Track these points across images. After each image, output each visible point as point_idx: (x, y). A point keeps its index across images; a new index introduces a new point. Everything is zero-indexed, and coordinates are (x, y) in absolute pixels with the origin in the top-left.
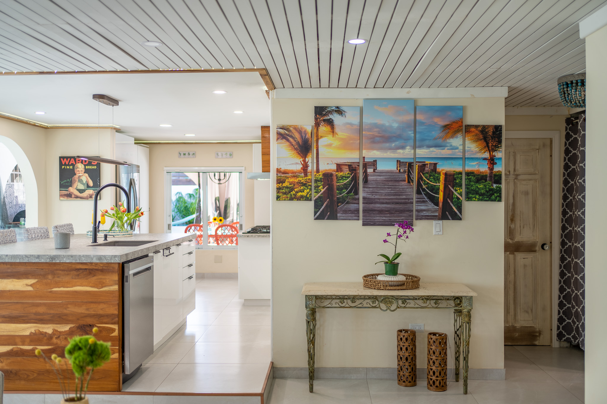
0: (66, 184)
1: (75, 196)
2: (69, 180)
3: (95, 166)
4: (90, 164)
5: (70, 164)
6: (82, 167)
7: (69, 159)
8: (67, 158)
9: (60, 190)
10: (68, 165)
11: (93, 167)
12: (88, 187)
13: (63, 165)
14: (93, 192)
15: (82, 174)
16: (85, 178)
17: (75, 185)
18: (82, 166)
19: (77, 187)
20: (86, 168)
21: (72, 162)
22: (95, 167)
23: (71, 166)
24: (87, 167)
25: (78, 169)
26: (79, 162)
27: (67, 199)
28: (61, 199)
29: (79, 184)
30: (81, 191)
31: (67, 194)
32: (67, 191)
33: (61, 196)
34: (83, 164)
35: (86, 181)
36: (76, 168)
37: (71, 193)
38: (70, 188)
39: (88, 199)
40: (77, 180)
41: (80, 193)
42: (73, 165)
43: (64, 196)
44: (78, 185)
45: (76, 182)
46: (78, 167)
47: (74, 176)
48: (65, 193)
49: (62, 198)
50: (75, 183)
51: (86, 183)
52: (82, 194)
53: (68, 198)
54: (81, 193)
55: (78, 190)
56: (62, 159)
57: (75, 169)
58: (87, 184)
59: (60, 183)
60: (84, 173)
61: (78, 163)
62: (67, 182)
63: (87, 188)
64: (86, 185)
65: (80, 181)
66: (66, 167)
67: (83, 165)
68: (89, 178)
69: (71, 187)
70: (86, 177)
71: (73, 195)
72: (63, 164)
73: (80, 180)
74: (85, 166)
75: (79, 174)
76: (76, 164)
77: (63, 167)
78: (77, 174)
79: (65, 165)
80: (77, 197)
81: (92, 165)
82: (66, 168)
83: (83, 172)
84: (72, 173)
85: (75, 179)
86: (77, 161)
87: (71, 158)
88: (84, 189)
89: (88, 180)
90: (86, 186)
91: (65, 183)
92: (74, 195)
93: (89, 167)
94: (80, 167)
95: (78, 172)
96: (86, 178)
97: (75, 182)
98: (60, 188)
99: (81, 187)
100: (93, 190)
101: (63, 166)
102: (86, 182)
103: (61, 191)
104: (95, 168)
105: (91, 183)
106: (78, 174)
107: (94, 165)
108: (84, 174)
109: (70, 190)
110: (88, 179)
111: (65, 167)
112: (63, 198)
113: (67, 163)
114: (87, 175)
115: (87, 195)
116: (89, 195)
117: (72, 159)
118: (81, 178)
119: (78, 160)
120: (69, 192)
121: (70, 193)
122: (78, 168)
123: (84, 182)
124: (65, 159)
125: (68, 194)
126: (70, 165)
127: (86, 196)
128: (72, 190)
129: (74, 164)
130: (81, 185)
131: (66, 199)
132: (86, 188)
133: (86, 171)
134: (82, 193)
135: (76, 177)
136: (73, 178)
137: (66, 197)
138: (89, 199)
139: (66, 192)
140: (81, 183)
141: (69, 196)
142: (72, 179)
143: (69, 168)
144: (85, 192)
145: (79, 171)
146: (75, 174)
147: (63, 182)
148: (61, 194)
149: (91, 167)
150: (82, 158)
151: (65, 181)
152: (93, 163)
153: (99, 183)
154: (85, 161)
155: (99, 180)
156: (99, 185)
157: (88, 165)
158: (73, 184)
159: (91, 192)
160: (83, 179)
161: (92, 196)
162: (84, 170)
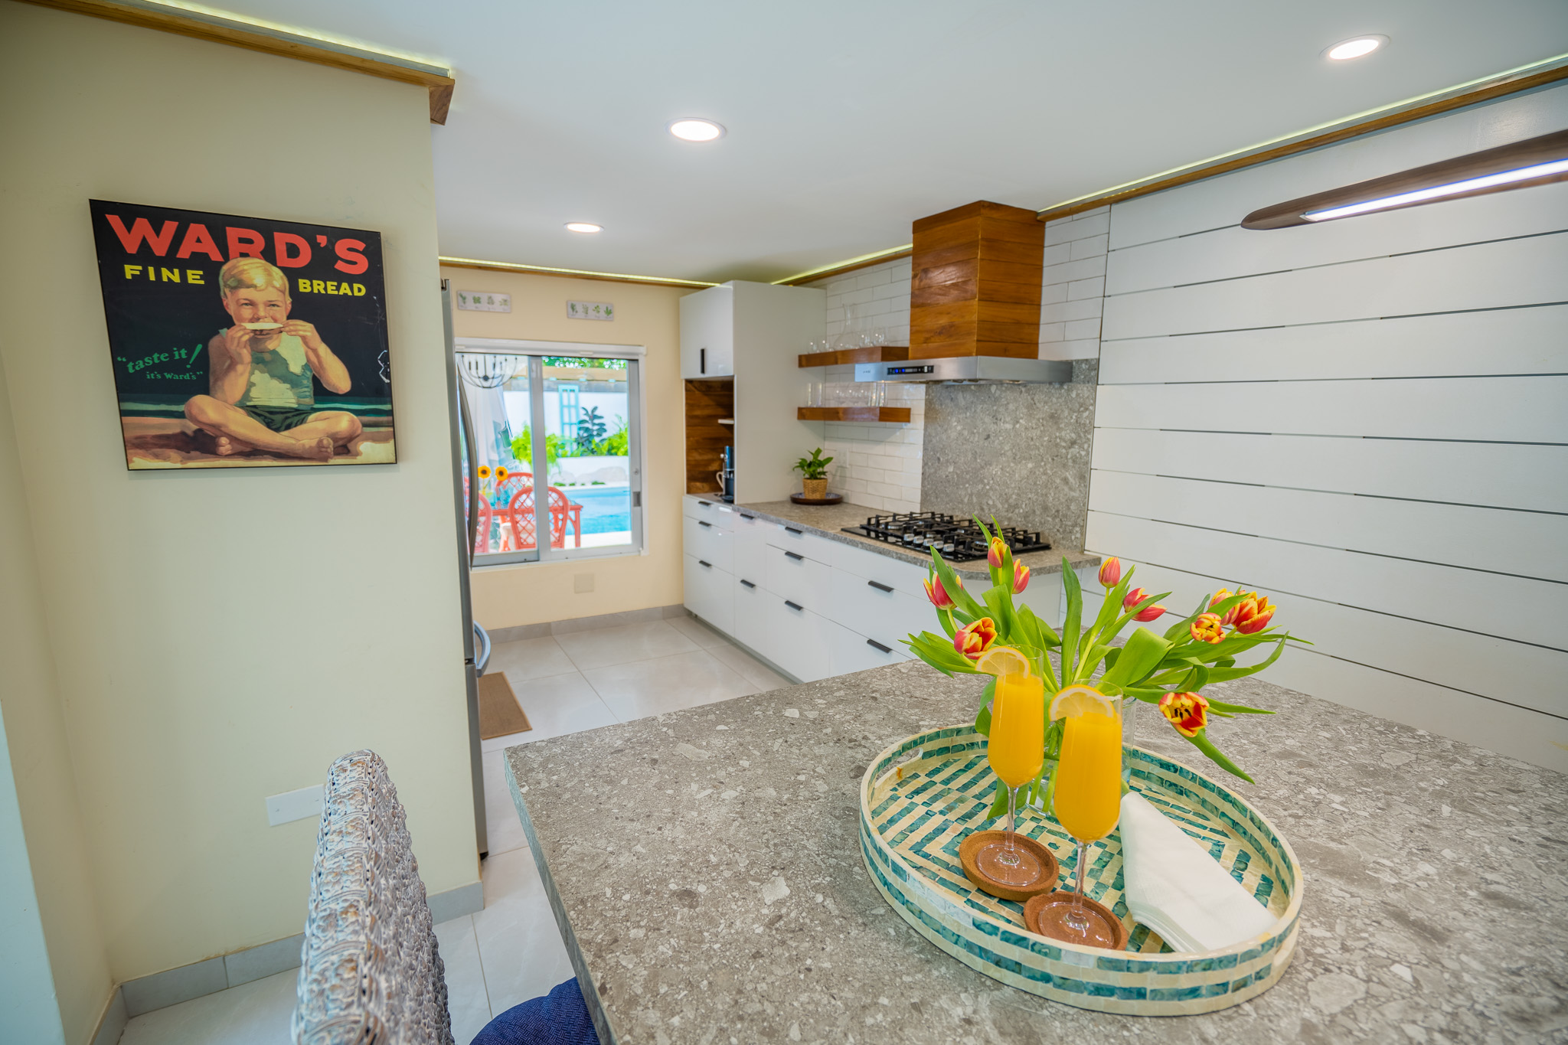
0: (168, 376)
1: (240, 448)
2: (189, 354)
3: (356, 286)
4: (323, 265)
5: (184, 253)
6: (269, 284)
7: (170, 227)
8: (157, 216)
9: (123, 413)
10: (170, 260)
11: (345, 285)
12: (322, 393)
13: (132, 260)
14: (352, 422)
15: (275, 321)
16: (301, 346)
17: (234, 385)
18: (269, 274)
19: (246, 395)
20: (302, 290)
21: (199, 248)
22: (359, 290)
23: (189, 272)
24: (304, 285)
25: (244, 293)
26: (245, 248)
27: (185, 460)
28: (139, 462)
29: (259, 377)
30: (278, 418)
31: (183, 433)
32: (181, 415)
33: (134, 444)
34: (274, 263)
35: (304, 362)
36: (232, 283)
37: (209, 432)
38: (200, 401)
39: (326, 459)
40: (246, 354)
41: (268, 426)
43: (161, 446)
44: (251, 385)
45: (240, 368)
46: (245, 277)
47: (224, 331)
48: (162, 427)
49: (144, 456)
50: (232, 375)
51: (309, 374)
52: (286, 433)
53: (191, 459)
54: (277, 430)
55: (255, 411)
56: (114, 221)
57: (225, 291)
58: (316, 382)
59: (119, 370)
60: (289, 317)
61: (244, 255)
62: (178, 366)
63: (316, 401)
64: (308, 382)
65: (268, 361)
66: (151, 270)
67: (277, 273)
68: (324, 350)
69: (206, 391)
70: (304, 338)
71: (224, 440)
72: (132, 248)
73: (267, 357)
74: (292, 275)
75: (256, 319)
76: (227, 259)
77: (130, 271)
78: (242, 320)
79: (145, 255)
80: (251, 451)
81: (341, 278)
82: (152, 277)
83: (282, 312)
85: (232, 347)
86: (233, 245)
87: (185, 218)
88: (295, 406)
89: (318, 356)
90: (308, 389)
91: (160, 367)
92: (233, 439)
93: (318, 286)
94: (259, 281)
95: (247, 312)
96: (302, 349)
97: (232, 366)
98: (120, 400)
99: (276, 394)
101: (127, 267)
102: (308, 366)
103: (128, 419)
104: (356, 293)
105: (338, 377)
106: (251, 321)
107: (351, 279)
108: (291, 322)
109: (202, 411)
110: (315, 351)
111: (145, 272)
112: (157, 456)
113: (160, 247)
114: (308, 329)
115: (320, 441)
116: (334, 437)
117: (197, 230)
118: (271, 345)
119: (242, 240)
120: (195, 420)
121: (200, 431)
122: (241, 284)
123: (296, 367)
124: (142, 225)
125: (189, 432)
126: (183, 266)
127: (314, 443)
128: (207, 409)
129: (216, 256)
130: (275, 383)
131: (179, 465)
132: (309, 401)
133: (303, 308)
134: (288, 427)
135: (236, 338)
136: (214, 342)
137: (173, 453)
138: (331, 462)
139: (173, 426)
140: (273, 376)
141: (199, 444)
142: (205, 351)
143: (176, 278)
144: (302, 421)
145: (251, 303)
146: (229, 322)
147: (141, 365)
148: (137, 438)
149: (331, 288)
150: (267, 227)
151: (156, 356)
152: (340, 266)
153: (388, 375)
154: (293, 251)
155: (386, 359)
156: (389, 385)
157: (309, 273)
158: (216, 380)
159: (343, 421)
160: (284, 352)
161: (350, 446)
162: (289, 300)
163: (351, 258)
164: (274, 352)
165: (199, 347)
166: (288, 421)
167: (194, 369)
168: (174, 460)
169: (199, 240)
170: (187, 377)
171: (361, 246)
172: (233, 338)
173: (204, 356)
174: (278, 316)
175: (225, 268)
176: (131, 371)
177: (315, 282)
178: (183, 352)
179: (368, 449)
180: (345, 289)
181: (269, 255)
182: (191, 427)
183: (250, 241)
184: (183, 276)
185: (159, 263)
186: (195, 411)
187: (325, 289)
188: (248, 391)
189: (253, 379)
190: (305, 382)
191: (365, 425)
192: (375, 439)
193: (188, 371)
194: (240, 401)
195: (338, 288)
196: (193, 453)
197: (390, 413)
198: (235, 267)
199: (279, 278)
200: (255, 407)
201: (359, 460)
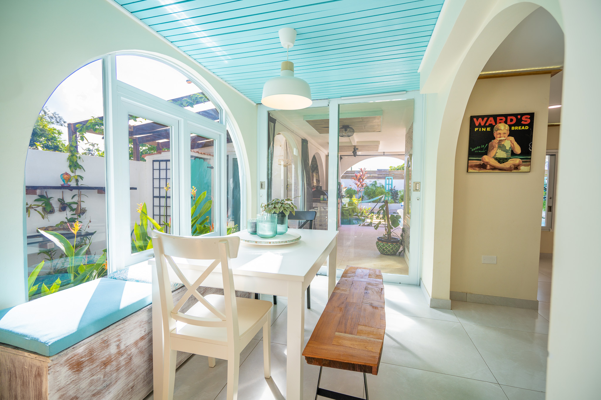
0: (479, 151)
1: (491, 168)
2: (484, 147)
3: (526, 127)
4: (519, 123)
5: (487, 124)
6: (505, 129)
7: (485, 119)
8: (483, 117)
9: (468, 160)
10: (485, 126)
11: (523, 127)
12: (513, 154)
13: (477, 127)
14: (520, 161)
15: (505, 137)
16: (510, 143)
17: (492, 153)
18: (505, 126)
19: (495, 155)
20: (512, 129)
21: (491, 123)
22: (527, 128)
23: (488, 128)
24: (513, 128)
25: (499, 132)
26: (501, 121)
27: (479, 171)
28: (469, 170)
29: (499, 151)
30: (502, 160)
31: (480, 164)
32: (480, 160)
33: (470, 167)
34: (507, 124)
36: (496, 129)
37: (486, 164)
38: (485, 156)
39: (511, 171)
40: (497, 146)
41: (499, 162)
42: (492, 126)
43: (475, 167)
45: (495, 149)
46: (499, 128)
47: (493, 141)
48: (476, 163)
49: (471, 169)
50: (493, 150)
51: (511, 149)
53: (481, 170)
54: (501, 163)
56: (475, 119)
57: (495, 131)
58: (512, 151)
59: (470, 150)
60: (508, 136)
61: (500, 123)
62: (481, 149)
63: (511, 156)
64: (510, 152)
65: (501, 147)
66: (480, 129)
67: (507, 126)
68: (515, 143)
69: (486, 154)
70: (511, 141)
71: (488, 166)
72: (477, 124)
73: (501, 146)
74: (510, 126)
76: (496, 124)
78: (497, 138)
79: (480, 126)
80: (494, 168)
81: (522, 125)
82: (480, 130)
83: (506, 135)
84: (490, 136)
85: (494, 144)
87: (488, 117)
88: (506, 157)
89: (514, 145)
90: (510, 153)
91: (478, 150)
92: (490, 165)
93: (516, 128)
94: (503, 128)
95: (499, 136)
97: (493, 149)
98: (468, 157)
99: (502, 154)
100: (521, 159)
101: (476, 129)
102: (510, 148)
103: (470, 161)
104: (526, 129)
105: (518, 149)
106: (499, 138)
107: (525, 125)
108: (508, 137)
109: (485, 159)
110: (513, 144)
111: (479, 130)
112: (474, 169)
113: (482, 124)
114: (512, 138)
115: (511, 166)
116: (514, 165)
117: (491, 119)
118: (503, 143)
119: (500, 120)
120: (483, 161)
121: (484, 163)
122: (498, 129)
123: (508, 148)
124: (480, 119)
125: (481, 164)
126: (486, 127)
127: (509, 166)
128: (486, 158)
129: (494, 124)
130: (502, 152)
131: (478, 171)
132: (510, 156)
133: (512, 133)
134: (503, 163)
135: (495, 142)
136: (490, 143)
137: (477, 169)
138: (513, 171)
139: (478, 162)
140: (502, 150)
141: (483, 166)
142: (488, 145)
143: (485, 130)
144: (507, 161)
145: (500, 134)
146: (494, 138)
147: (474, 149)
148: (471, 165)
149: (520, 128)
150: (506, 116)
151: (478, 147)
152: (523, 122)
153: (531, 149)
154: (512, 120)
155: (531, 145)
156: (531, 151)
157: (514, 125)
158: (489, 152)
159: (517, 161)
160: (505, 144)
161: (518, 167)
162: (509, 132)
163: (526, 120)
164: (503, 145)
165: (487, 144)
166: (504, 161)
167: (485, 150)
168: (477, 170)
169: (491, 121)
170: (483, 151)
171: (529, 117)
172: (494, 142)
173: (488, 146)
174: (506, 136)
175: (495, 126)
176: (472, 151)
177: (516, 127)
178: (483, 146)
179: (523, 168)
180: (523, 128)
181: (506, 122)
182: (482, 163)
183: (502, 120)
184: (486, 129)
185: (482, 127)
186: (483, 159)
187: (518, 128)
188: (496, 154)
189: (497, 151)
190: (509, 151)
191: (523, 162)
192: (525, 166)
193: (483, 150)
194: (493, 157)
195: (521, 128)
196: (481, 169)
197: (530, 159)
198: (497, 126)
199: (507, 127)
200: (497, 158)
201: (520, 171)
